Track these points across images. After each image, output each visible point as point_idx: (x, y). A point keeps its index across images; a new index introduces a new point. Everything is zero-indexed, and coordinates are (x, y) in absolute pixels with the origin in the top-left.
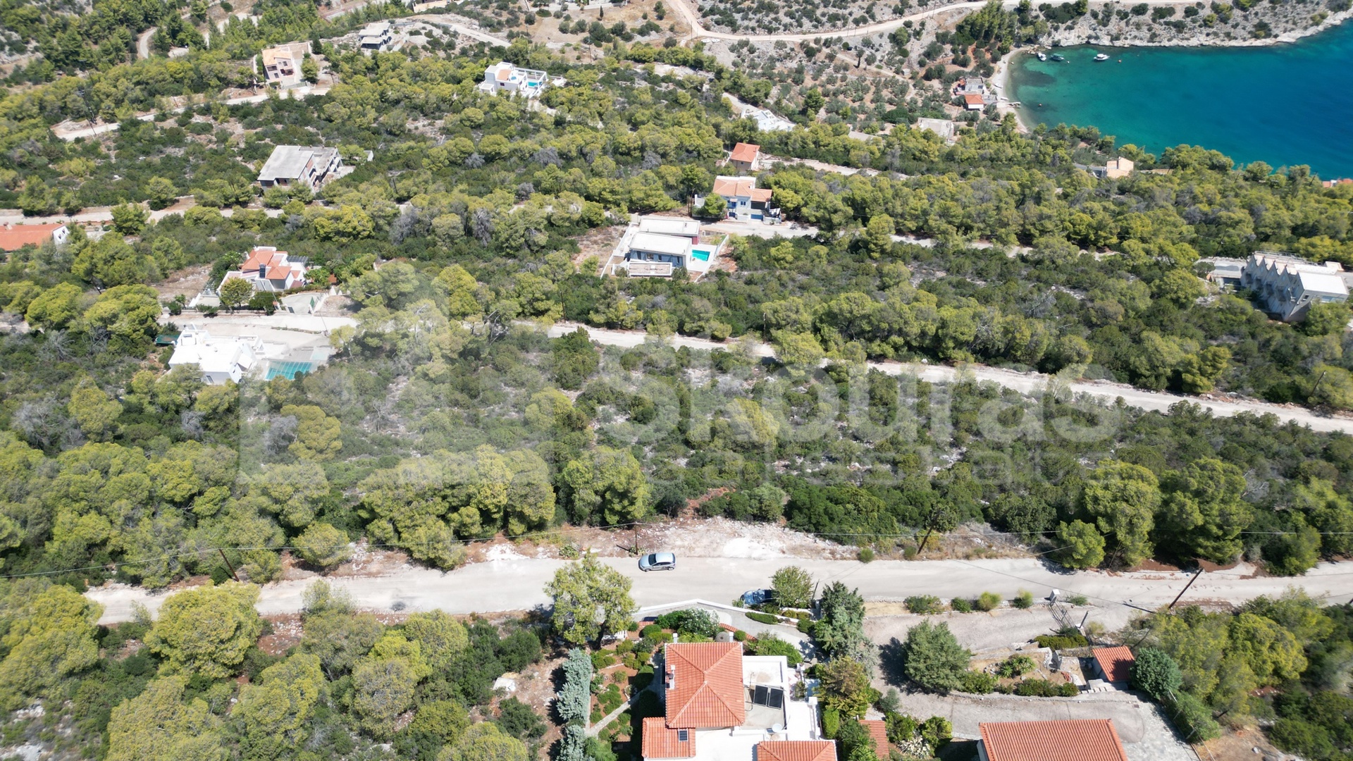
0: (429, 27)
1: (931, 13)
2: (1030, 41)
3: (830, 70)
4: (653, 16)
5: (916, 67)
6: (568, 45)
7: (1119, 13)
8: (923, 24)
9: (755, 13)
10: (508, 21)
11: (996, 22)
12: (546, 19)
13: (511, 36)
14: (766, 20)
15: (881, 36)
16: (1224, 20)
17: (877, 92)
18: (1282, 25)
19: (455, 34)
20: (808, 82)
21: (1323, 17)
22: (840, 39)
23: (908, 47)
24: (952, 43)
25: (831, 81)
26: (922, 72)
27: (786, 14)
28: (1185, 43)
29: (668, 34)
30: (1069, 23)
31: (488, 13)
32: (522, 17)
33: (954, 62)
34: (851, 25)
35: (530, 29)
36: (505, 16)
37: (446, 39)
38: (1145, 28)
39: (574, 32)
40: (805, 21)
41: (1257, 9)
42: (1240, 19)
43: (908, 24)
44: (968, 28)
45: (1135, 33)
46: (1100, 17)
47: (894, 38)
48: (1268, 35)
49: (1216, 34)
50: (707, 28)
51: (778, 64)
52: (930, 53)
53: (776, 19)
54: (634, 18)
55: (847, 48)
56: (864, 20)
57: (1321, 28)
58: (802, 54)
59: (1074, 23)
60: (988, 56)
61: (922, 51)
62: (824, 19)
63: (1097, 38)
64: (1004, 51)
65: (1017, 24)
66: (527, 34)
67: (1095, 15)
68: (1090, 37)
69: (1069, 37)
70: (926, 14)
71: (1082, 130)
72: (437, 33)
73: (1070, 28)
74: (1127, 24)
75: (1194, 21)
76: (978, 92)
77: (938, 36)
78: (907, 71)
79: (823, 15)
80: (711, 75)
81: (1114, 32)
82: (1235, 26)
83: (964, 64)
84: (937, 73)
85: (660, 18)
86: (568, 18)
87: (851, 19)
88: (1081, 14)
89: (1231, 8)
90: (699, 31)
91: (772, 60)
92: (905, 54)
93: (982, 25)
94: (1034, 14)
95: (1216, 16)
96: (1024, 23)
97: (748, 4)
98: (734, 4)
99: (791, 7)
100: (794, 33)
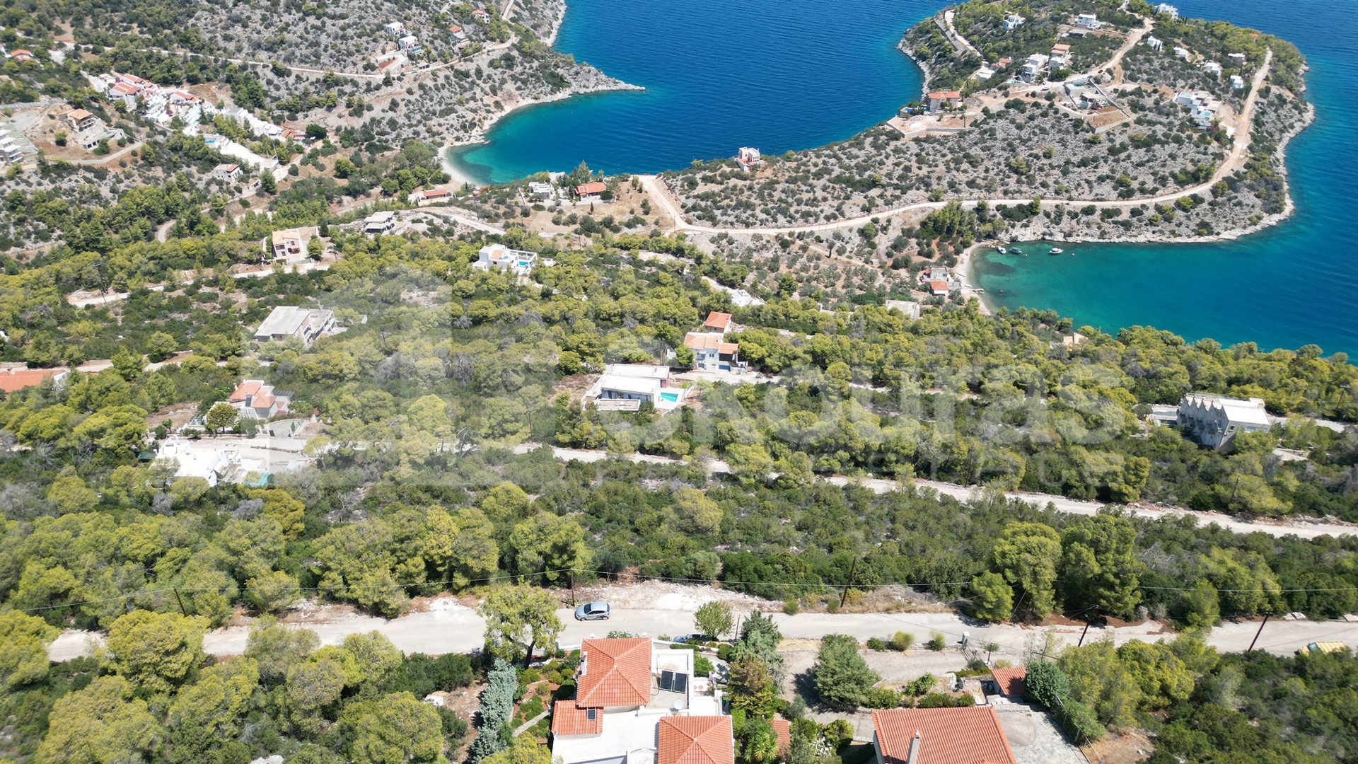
0: (430, 217)
1: (896, 211)
2: (989, 236)
3: (804, 260)
4: (639, 212)
5: (884, 258)
6: (560, 235)
7: (1069, 213)
8: (889, 221)
9: (733, 210)
10: (504, 214)
11: (957, 219)
12: (541, 213)
13: (506, 226)
14: (744, 216)
15: (850, 230)
16: (1168, 220)
17: (848, 279)
18: (1223, 225)
19: (455, 224)
20: (783, 270)
21: (1260, 218)
22: (812, 233)
23: (876, 240)
24: (917, 237)
25: (804, 269)
26: (890, 262)
27: (762, 211)
28: (1133, 240)
29: (654, 227)
30: (1024, 221)
31: (487, 207)
32: (518, 211)
33: (920, 254)
34: (822, 220)
35: (526, 221)
36: (502, 209)
37: (445, 227)
38: (1095, 227)
39: (566, 224)
40: (780, 218)
41: (1197, 210)
42: (1182, 219)
43: (875, 221)
44: (931, 224)
45: (1086, 230)
46: (1053, 216)
47: (862, 232)
48: (1210, 233)
49: (1162, 232)
50: (689, 222)
51: (755, 254)
52: (897, 246)
53: (753, 216)
54: (623, 213)
55: (819, 240)
56: (835, 217)
57: (1258, 227)
58: (777, 246)
59: (1029, 222)
60: (951, 249)
61: (889, 244)
62: (798, 216)
63: (1051, 235)
64: (966, 245)
65: (976, 222)
66: (522, 225)
67: (1047, 215)
68: (1044, 234)
69: (1026, 233)
70: (891, 212)
71: (1042, 313)
72: (437, 221)
73: (1026, 226)
74: (1078, 223)
75: (1140, 221)
76: (943, 279)
77: (903, 231)
78: (875, 261)
79: (797, 212)
80: (692, 261)
81: (1067, 229)
82: (1179, 225)
83: (929, 255)
84: (906, 263)
85: (646, 213)
86: (561, 212)
87: (822, 216)
88: (1035, 214)
89: (1174, 210)
90: (681, 225)
91: (750, 250)
92: (873, 246)
93: (944, 222)
94: (991, 213)
95: (1160, 216)
96: (982, 220)
97: (727, 201)
98: (715, 202)
99: (767, 205)
100: (769, 228)
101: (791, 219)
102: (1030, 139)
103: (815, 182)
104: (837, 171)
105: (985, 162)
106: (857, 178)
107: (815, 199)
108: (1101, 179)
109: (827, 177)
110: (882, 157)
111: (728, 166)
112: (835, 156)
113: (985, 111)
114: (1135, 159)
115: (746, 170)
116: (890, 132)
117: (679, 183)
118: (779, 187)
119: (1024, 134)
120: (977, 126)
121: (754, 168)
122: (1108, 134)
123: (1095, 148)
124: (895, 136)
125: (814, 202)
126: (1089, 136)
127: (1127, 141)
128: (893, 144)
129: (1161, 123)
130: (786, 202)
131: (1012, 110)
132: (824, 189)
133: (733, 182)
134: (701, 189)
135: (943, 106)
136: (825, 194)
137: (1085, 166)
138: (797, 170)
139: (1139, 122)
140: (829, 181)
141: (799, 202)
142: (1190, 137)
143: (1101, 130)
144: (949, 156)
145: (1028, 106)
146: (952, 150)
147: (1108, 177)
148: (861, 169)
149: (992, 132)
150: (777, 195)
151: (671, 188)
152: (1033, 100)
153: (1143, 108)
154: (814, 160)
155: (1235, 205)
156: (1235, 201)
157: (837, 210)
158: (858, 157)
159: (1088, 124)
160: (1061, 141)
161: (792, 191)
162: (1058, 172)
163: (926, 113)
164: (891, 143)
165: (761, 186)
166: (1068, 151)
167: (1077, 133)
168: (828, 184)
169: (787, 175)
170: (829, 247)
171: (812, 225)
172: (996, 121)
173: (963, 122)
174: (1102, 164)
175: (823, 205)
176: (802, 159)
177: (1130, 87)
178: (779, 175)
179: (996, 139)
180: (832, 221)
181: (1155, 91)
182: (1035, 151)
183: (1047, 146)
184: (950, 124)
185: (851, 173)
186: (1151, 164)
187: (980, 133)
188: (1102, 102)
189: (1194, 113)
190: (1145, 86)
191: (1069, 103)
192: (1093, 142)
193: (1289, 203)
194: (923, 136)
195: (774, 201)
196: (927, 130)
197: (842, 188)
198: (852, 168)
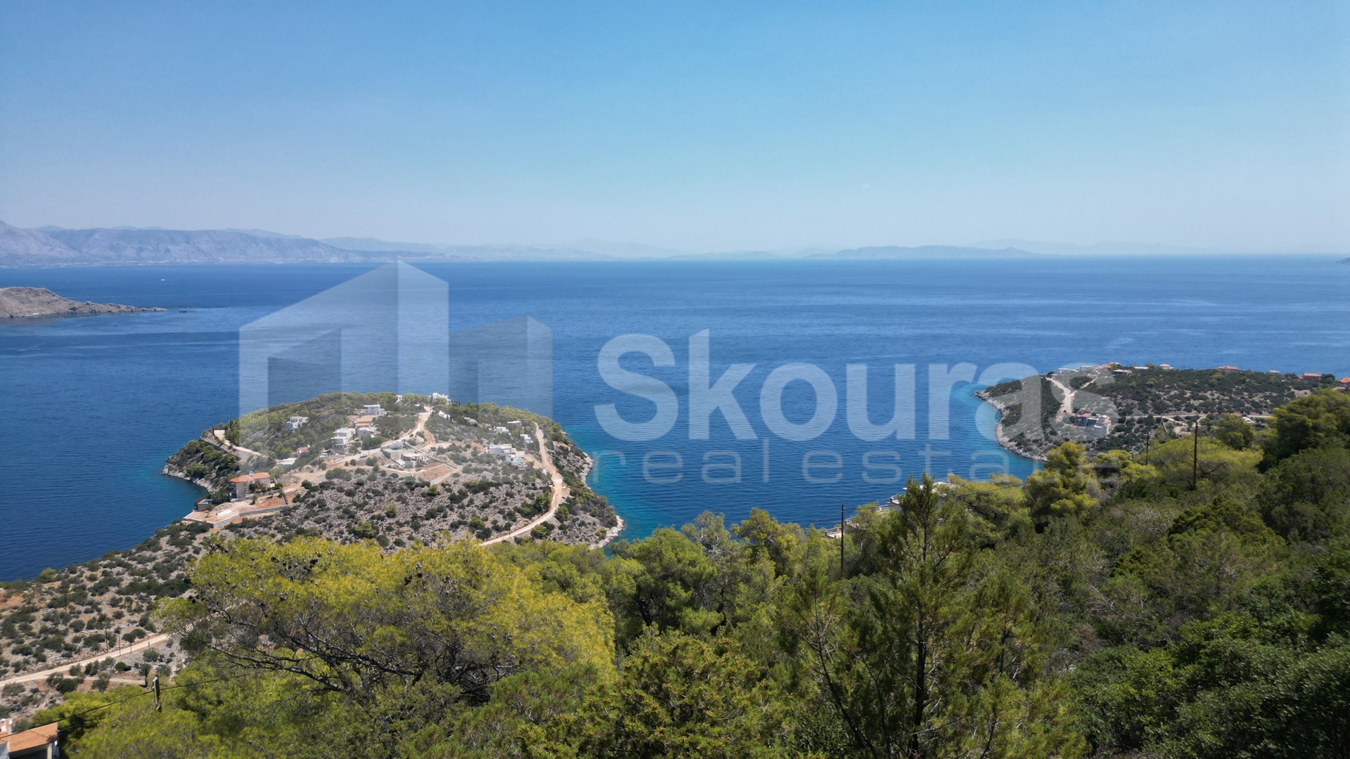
15: (169, 645)
21: (604, 533)
34: (122, 643)
40: (49, 654)
41: (551, 535)
55: (123, 668)
58: (53, 692)
87: (119, 637)
89: (532, 539)
99: (22, 642)
100: (33, 671)
101: (70, 651)
102: (366, 503)
103: (97, 598)
104: (127, 580)
105: (325, 534)
106: (161, 581)
107: (103, 618)
108: (454, 526)
109: (114, 589)
110: (191, 552)
112: (120, 564)
113: (306, 485)
114: (477, 503)
116: (191, 525)
118: (39, 615)
119: (358, 498)
120: (302, 501)
122: (443, 485)
123: (437, 500)
124: (204, 528)
125: (102, 622)
126: (426, 489)
127: (464, 489)
128: (200, 537)
129: (486, 470)
130: (56, 632)
131: (335, 480)
132: (114, 603)
135: (252, 489)
136: (117, 609)
137: (433, 517)
138: (63, 589)
139: (466, 471)
140: (119, 592)
141: (78, 627)
142: (515, 478)
143: (436, 482)
144: (279, 536)
145: (353, 474)
146: (278, 529)
147: (460, 523)
148: (163, 570)
149: (322, 504)
150: (36, 627)
152: (355, 468)
153: (464, 460)
154: (88, 573)
155: (580, 525)
156: (579, 522)
157: (142, 625)
158: (155, 559)
159: (420, 479)
160: (399, 499)
161: (62, 616)
162: (408, 528)
163: (232, 500)
164: (197, 536)
165: (7, 620)
166: (411, 507)
167: (412, 489)
168: (118, 597)
169: (48, 599)
170: (141, 674)
171: (106, 651)
172: (321, 493)
173: (282, 500)
174: (449, 512)
175: (117, 624)
176: (67, 577)
177: (445, 445)
178: (35, 600)
179: (328, 509)
180: (137, 640)
181: (468, 446)
182: (376, 513)
183: (387, 506)
184: (269, 505)
185: (150, 578)
186: (494, 504)
187: (308, 507)
188: (425, 460)
189: (508, 460)
190: (458, 444)
191: (393, 465)
192: (432, 495)
193: (618, 517)
194: (238, 522)
195: (33, 635)
196: (241, 515)
197: (141, 598)
198: (150, 572)
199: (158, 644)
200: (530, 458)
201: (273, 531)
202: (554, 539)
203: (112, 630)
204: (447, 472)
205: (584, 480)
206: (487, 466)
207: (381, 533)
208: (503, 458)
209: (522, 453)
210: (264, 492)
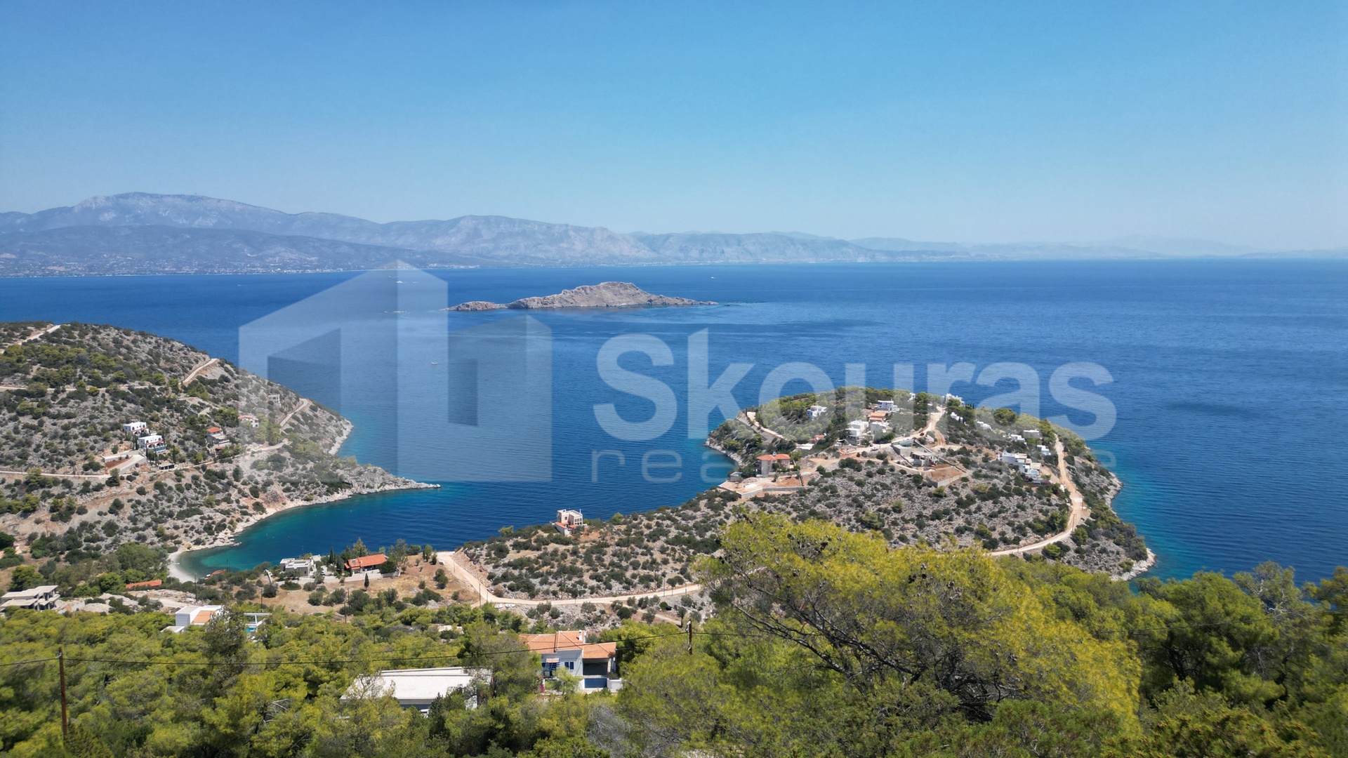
4: (432, 586)
6: (319, 615)
12: (292, 592)
14: (569, 584)
15: (701, 595)
22: (656, 599)
27: (592, 577)
29: (452, 602)
32: (260, 591)
34: (665, 585)
36: (236, 590)
39: (328, 603)
40: (613, 582)
50: (499, 594)
54: (408, 587)
55: (665, 607)
56: (681, 582)
58: (615, 617)
62: (636, 581)
79: (634, 576)
85: (442, 587)
86: (322, 590)
87: (665, 580)
89: (1043, 558)
90: (489, 598)
91: (580, 624)
97: (545, 568)
98: (531, 570)
99: (597, 570)
100: (603, 596)
101: (628, 585)
102: (874, 495)
103: (651, 544)
104: (674, 532)
105: (834, 518)
106: (698, 538)
107: (654, 562)
108: (960, 531)
109: (663, 538)
110: (722, 517)
111: (545, 531)
112: (669, 518)
113: (820, 470)
114: (985, 510)
115: (567, 533)
116: (724, 493)
117: (484, 552)
118: (610, 550)
119: (867, 489)
120: (816, 484)
121: (577, 531)
122: (950, 487)
123: (943, 502)
124: (734, 497)
125: (653, 564)
126: (933, 489)
127: (972, 494)
128: (730, 504)
129: (997, 477)
130: (620, 566)
131: (847, 469)
132: (663, 551)
133: (552, 547)
134: (513, 556)
135: (775, 467)
136: (665, 556)
137: (939, 518)
138: (627, 532)
139: (976, 476)
140: (667, 542)
141: (635, 566)
142: (1029, 490)
143: (943, 484)
144: (794, 514)
145: (863, 465)
146: (795, 508)
147: (966, 529)
148: (701, 528)
149: (833, 490)
150: (607, 559)
151: (474, 559)
152: (866, 459)
153: (974, 464)
154: (646, 522)
155: (1100, 552)
156: (1099, 548)
157: (682, 573)
158: (695, 518)
159: (928, 479)
160: (906, 495)
161: (625, 554)
162: (913, 526)
163: (758, 475)
164: (728, 504)
165: (588, 550)
166: (917, 505)
167: (919, 488)
168: (666, 545)
169: (617, 538)
170: (679, 615)
171: (654, 590)
172: (834, 479)
173: (799, 481)
174: (955, 516)
175: (664, 568)
176: (630, 522)
177: (956, 448)
178: (608, 538)
179: (839, 496)
180: (677, 585)
181: (979, 451)
182: (883, 506)
183: (893, 501)
184: (788, 484)
185: (690, 534)
186: (1003, 515)
187: (821, 491)
188: (934, 460)
189: (1022, 470)
190: (968, 447)
191: (902, 461)
192: (938, 496)
193: (1148, 550)
194: (761, 496)
195: (604, 566)
196: (764, 490)
197: (683, 550)
198: (691, 529)
199: (693, 592)
200: (1046, 471)
201: (789, 509)
202: (1069, 562)
203: (660, 573)
204: (956, 475)
205: (1108, 503)
206: (997, 474)
207: (886, 527)
208: (1016, 468)
209: (1038, 465)
210: (784, 471)
